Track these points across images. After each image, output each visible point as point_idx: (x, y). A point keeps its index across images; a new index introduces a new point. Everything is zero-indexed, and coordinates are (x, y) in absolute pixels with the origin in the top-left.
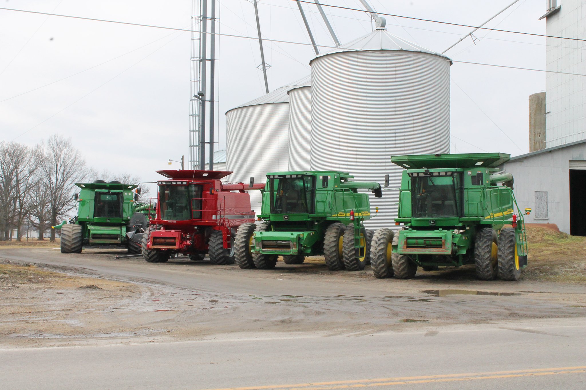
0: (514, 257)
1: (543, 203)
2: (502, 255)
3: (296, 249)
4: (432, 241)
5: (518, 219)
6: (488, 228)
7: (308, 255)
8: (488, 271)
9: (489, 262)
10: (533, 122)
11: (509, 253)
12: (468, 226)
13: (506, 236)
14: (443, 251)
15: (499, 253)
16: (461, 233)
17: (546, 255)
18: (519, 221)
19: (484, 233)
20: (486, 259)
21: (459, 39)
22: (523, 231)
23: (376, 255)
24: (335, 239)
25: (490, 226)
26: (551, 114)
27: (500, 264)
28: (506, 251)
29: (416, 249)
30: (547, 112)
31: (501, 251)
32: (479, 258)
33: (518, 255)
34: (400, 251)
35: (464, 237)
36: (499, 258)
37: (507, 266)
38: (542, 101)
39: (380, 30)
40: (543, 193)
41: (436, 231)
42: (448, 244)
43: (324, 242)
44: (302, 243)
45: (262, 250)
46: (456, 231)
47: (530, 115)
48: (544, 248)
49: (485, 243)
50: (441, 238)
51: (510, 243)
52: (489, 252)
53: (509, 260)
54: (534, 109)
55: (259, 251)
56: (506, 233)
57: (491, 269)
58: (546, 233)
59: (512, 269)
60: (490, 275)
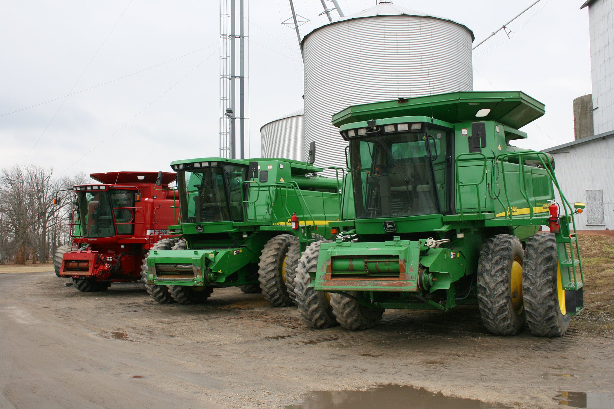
0: (555, 291)
1: (597, 204)
2: (531, 288)
3: (201, 277)
4: (380, 263)
5: (562, 213)
6: (505, 235)
7: (220, 286)
8: (505, 319)
9: (505, 301)
10: (578, 127)
11: (545, 284)
12: (461, 232)
13: (538, 248)
14: (401, 285)
15: (526, 284)
16: (442, 246)
17: (609, 276)
18: (564, 218)
19: (496, 245)
20: (499, 296)
21: (491, 33)
22: (573, 239)
23: (303, 288)
24: (274, 260)
25: (507, 230)
26: (599, 109)
27: (528, 305)
28: (538, 280)
29: (350, 280)
30: (594, 108)
31: (529, 278)
32: (485, 293)
33: (564, 288)
34: (320, 284)
35: (452, 253)
36: (525, 294)
37: (541, 311)
38: (587, 105)
39: (384, 3)
40: (597, 191)
41: (387, 242)
42: (411, 270)
43: (259, 265)
44: (212, 268)
45: (156, 279)
46: (430, 242)
47: (575, 120)
48: (605, 265)
49: (497, 263)
50: (397, 257)
51: (546, 264)
52: (506, 281)
53: (545, 298)
54: (579, 113)
55: (153, 281)
56: (537, 243)
57: (510, 315)
58: (605, 243)
59: (551, 315)
60: (508, 326)
